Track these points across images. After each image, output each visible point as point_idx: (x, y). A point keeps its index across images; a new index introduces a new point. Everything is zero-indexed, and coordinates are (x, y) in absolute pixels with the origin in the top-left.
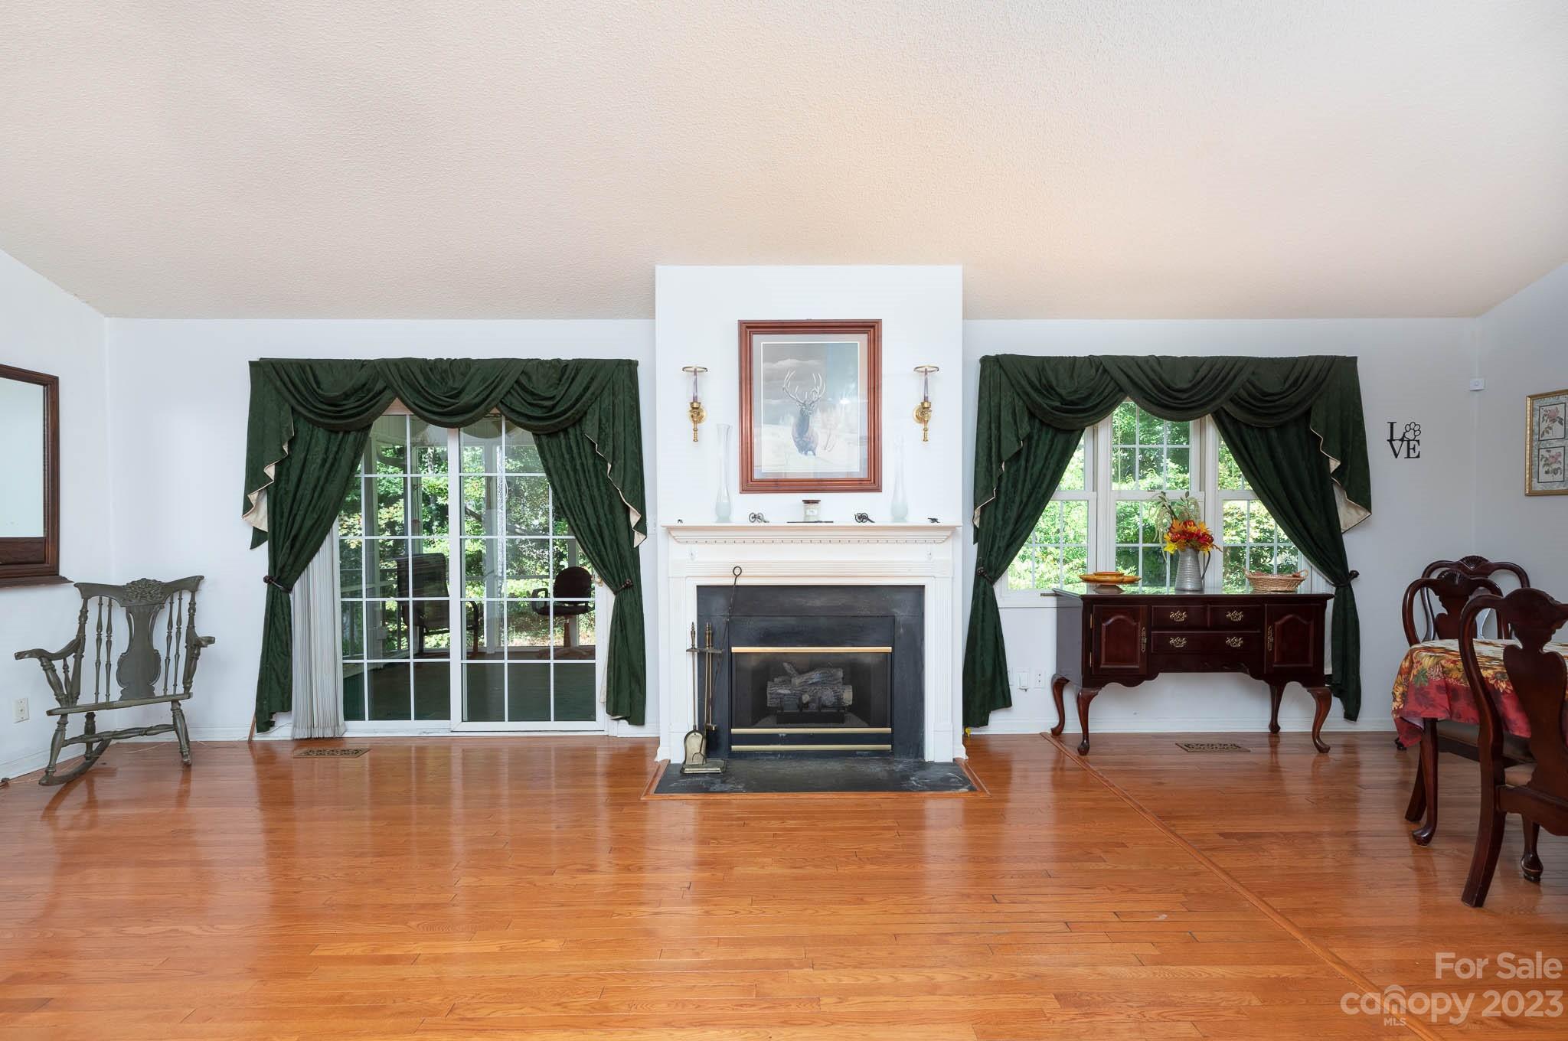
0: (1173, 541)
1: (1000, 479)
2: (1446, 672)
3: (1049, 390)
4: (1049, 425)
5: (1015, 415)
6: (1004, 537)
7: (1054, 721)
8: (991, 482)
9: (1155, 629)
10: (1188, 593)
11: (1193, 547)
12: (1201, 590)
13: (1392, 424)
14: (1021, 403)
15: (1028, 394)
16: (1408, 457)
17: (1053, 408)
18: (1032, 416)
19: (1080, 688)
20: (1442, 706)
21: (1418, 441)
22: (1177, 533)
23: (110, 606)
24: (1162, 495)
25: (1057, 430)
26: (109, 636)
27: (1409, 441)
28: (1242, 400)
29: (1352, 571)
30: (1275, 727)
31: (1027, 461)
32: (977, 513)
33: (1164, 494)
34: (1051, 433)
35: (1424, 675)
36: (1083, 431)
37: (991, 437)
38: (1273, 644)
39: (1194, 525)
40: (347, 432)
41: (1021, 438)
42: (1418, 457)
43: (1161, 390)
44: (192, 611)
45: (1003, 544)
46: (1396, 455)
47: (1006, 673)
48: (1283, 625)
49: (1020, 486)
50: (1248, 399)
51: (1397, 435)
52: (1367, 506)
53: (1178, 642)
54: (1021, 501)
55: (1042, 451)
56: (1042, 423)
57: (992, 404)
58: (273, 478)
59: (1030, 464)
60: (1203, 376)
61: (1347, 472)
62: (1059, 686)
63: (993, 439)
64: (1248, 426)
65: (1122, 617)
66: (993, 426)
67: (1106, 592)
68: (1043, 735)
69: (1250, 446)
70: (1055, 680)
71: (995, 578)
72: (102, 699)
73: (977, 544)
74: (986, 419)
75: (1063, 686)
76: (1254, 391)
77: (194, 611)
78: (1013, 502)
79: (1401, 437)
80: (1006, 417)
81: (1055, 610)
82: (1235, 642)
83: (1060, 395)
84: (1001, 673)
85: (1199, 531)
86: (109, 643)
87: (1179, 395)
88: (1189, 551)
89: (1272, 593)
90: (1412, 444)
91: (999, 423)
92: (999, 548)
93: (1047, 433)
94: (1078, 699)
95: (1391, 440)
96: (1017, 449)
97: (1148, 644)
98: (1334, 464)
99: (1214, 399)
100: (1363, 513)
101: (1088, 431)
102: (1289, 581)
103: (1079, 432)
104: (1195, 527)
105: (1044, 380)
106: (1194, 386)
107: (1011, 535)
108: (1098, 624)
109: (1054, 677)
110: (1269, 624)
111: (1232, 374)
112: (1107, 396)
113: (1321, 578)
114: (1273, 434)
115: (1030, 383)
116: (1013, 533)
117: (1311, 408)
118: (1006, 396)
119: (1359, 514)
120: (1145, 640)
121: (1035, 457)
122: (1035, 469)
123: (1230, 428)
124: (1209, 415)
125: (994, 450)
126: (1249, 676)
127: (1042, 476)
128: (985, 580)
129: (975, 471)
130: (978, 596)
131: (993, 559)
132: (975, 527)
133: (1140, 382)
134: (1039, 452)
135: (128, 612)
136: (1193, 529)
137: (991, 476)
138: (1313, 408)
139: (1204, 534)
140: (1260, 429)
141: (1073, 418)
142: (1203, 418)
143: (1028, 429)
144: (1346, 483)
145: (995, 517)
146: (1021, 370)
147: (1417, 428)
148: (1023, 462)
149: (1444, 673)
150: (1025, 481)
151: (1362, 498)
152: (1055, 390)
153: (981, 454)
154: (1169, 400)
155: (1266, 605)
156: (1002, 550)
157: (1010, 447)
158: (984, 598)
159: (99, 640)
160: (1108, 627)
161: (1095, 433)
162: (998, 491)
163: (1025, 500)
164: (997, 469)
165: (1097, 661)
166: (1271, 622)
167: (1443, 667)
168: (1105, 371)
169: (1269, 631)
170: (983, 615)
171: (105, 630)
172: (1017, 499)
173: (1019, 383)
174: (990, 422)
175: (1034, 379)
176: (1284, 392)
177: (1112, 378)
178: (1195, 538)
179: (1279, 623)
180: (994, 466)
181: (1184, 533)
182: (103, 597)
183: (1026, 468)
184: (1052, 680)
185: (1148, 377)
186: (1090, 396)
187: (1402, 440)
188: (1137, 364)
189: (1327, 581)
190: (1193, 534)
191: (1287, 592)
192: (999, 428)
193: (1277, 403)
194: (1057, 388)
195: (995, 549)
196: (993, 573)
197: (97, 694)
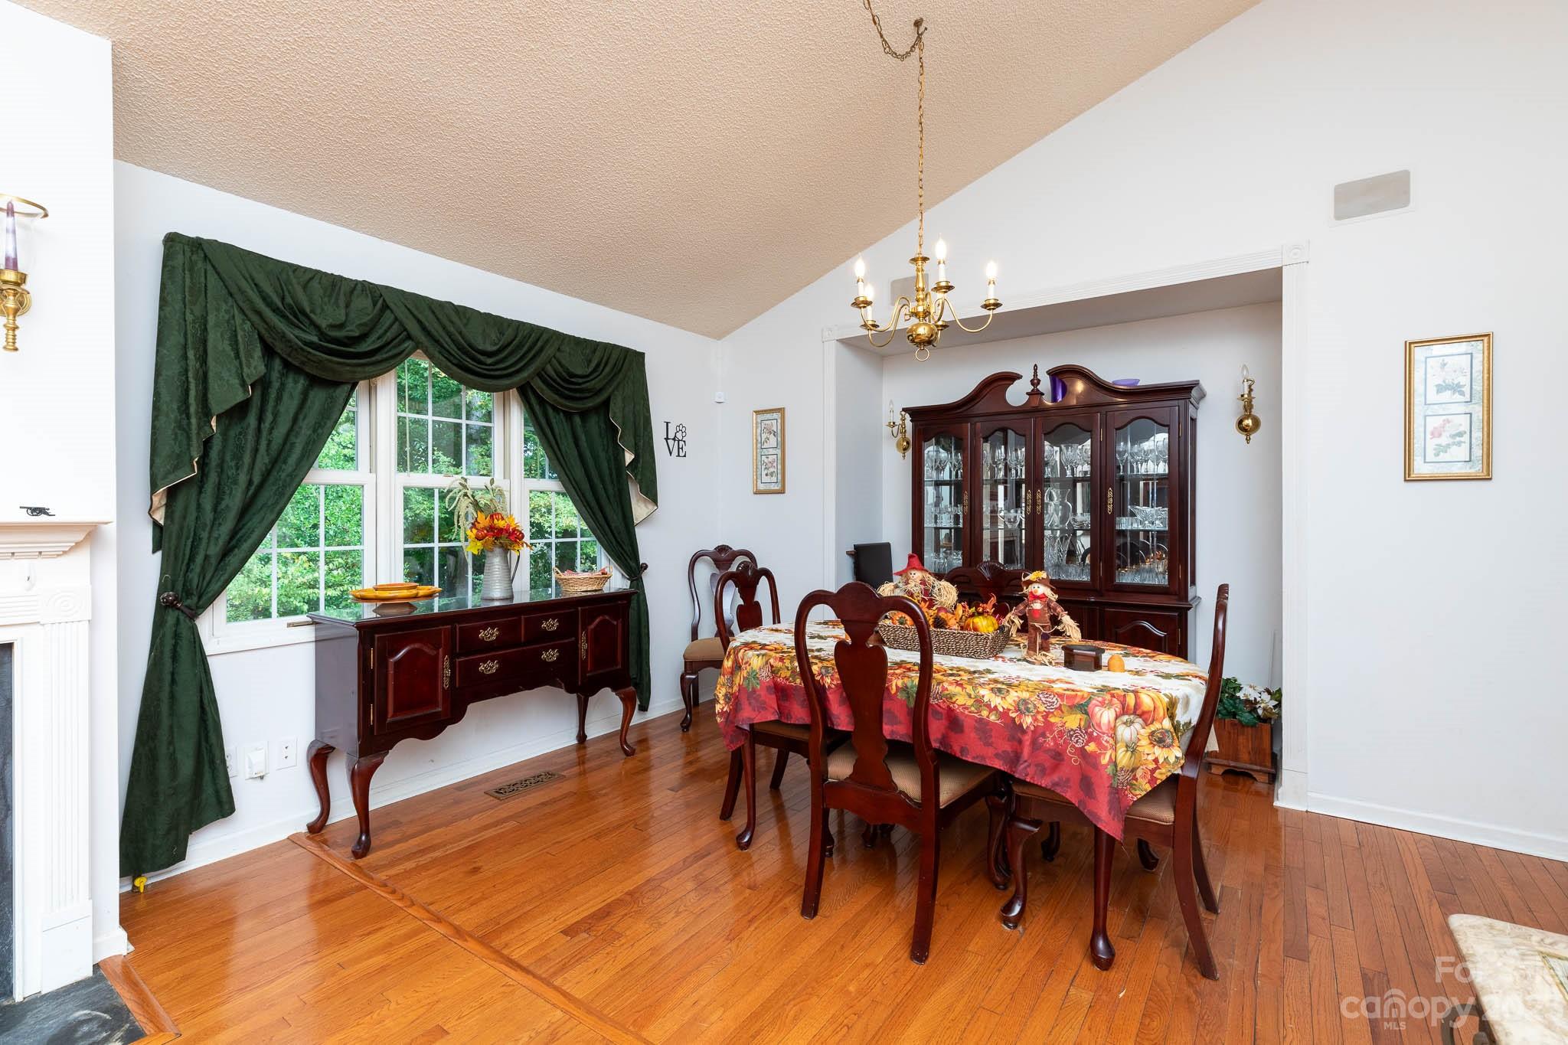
0: (478, 538)
1: (207, 444)
2: (774, 671)
3: (297, 315)
4: (298, 371)
5: (237, 342)
6: (217, 539)
7: (313, 811)
8: (189, 445)
9: (459, 655)
10: (497, 604)
11: (502, 546)
12: (512, 598)
13: (667, 423)
14: (248, 326)
15: (259, 313)
16: (679, 456)
17: (306, 343)
18: (269, 352)
19: (356, 759)
20: (771, 707)
21: (684, 441)
22: (485, 528)
24: (463, 482)
25: (315, 381)
27: (679, 441)
28: (548, 376)
29: (643, 564)
30: (582, 737)
31: (260, 419)
32: (159, 499)
33: (466, 480)
34: (302, 382)
35: (755, 677)
36: (354, 385)
37: (186, 371)
38: (587, 651)
39: (503, 519)
41: (249, 382)
42: (685, 456)
43: (460, 348)
45: (214, 550)
46: (671, 453)
47: (224, 762)
48: (595, 628)
49: (247, 459)
50: (555, 377)
51: (671, 436)
52: (655, 501)
53: (489, 667)
54: (250, 482)
55: (289, 405)
56: (287, 365)
57: (189, 317)
59: (266, 425)
60: (509, 340)
61: (640, 465)
62: (319, 760)
63: (190, 375)
64: (555, 408)
65: (416, 646)
66: (191, 354)
67: (393, 613)
68: (293, 840)
69: (557, 431)
70: (314, 752)
71: (198, 608)
73: (159, 554)
74: (175, 338)
75: (327, 757)
76: (561, 369)
78: (235, 482)
79: (673, 437)
80: (217, 342)
81: (311, 648)
82: (551, 655)
83: (317, 327)
84: (212, 762)
85: (509, 526)
87: (482, 358)
88: (498, 550)
89: (584, 594)
90: (681, 443)
91: (205, 351)
92: (207, 557)
93: (296, 382)
94: (353, 776)
95: (667, 439)
96: (240, 397)
97: (452, 678)
98: (629, 457)
99: (518, 372)
100: (651, 507)
101: (362, 385)
102: (598, 578)
103: (347, 388)
104: (503, 522)
105: (289, 300)
106: (499, 351)
107: (232, 538)
108: (382, 661)
109: (312, 744)
110: (583, 630)
111: (539, 344)
112: (392, 341)
113: (618, 572)
114: (577, 420)
115: (265, 298)
116: (234, 534)
117: (609, 398)
118: (218, 310)
119: (647, 508)
120: (448, 672)
121: (276, 415)
122: (275, 433)
123: (537, 408)
124: (515, 389)
125: (192, 393)
126: (562, 691)
127: (287, 447)
128: (177, 612)
129: (154, 427)
130: (162, 644)
131: (194, 576)
132: (155, 524)
133: (435, 334)
134: (282, 409)
136: (501, 524)
137: (189, 438)
138: (612, 397)
139: (514, 530)
140: (565, 412)
141: (339, 363)
142: (506, 392)
143: (262, 369)
144: (639, 477)
145: (199, 506)
146: (247, 276)
147: (684, 430)
148: (252, 420)
149: (772, 672)
150: (256, 450)
151: (651, 493)
152: (308, 318)
153: (165, 397)
154: (473, 363)
155: (580, 608)
156: (214, 561)
157: (226, 392)
158: (175, 646)
160: (397, 663)
161: (372, 391)
162: (203, 464)
163: (257, 480)
164: (200, 428)
165: (382, 714)
166: (584, 628)
167: (772, 666)
168: (386, 307)
169: (583, 637)
170: (173, 674)
172: (243, 479)
173: (242, 292)
174: (185, 347)
175: (268, 290)
176: (587, 376)
177: (396, 319)
178: (504, 535)
179: (592, 626)
180: (194, 421)
181: (491, 528)
183: (259, 430)
184: (310, 748)
185: (444, 328)
186: (363, 337)
187: (674, 439)
188: (430, 308)
189: (622, 575)
190: (502, 529)
191: (596, 591)
192: (203, 359)
193: (583, 386)
194: (312, 316)
195: (199, 559)
196: (195, 599)
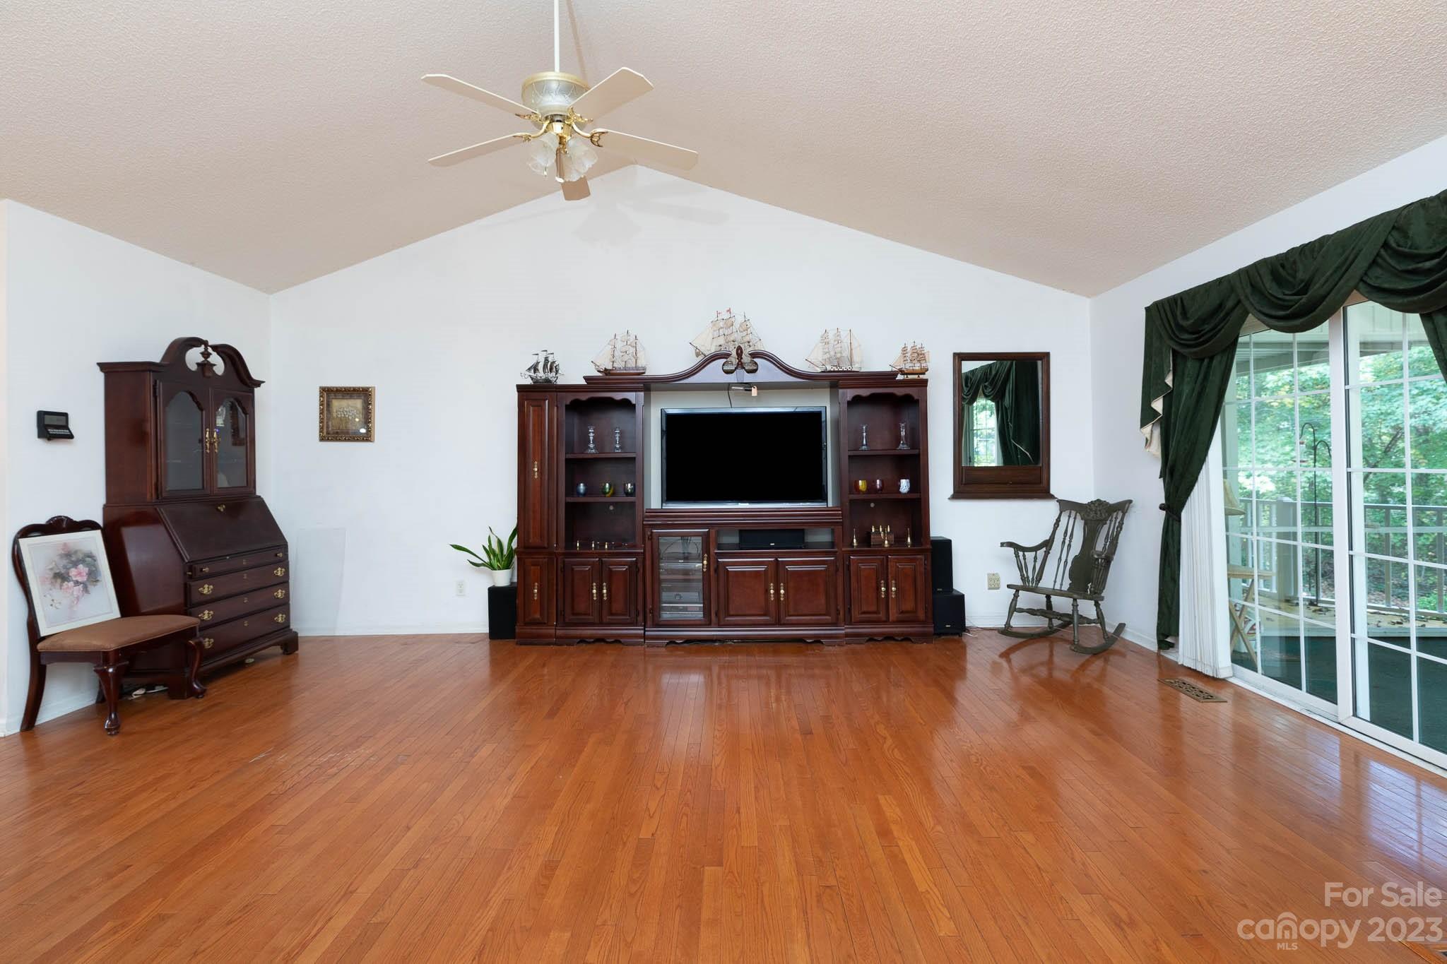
23: (1075, 518)
26: (1070, 541)
40: (1212, 358)
44: (1119, 529)
58: (1161, 412)
72: (1057, 587)
77: (1121, 529)
86: (1069, 546)
135: (1085, 524)
159: (1064, 542)
171: (1069, 535)
182: (1072, 511)
197: (1055, 582)
